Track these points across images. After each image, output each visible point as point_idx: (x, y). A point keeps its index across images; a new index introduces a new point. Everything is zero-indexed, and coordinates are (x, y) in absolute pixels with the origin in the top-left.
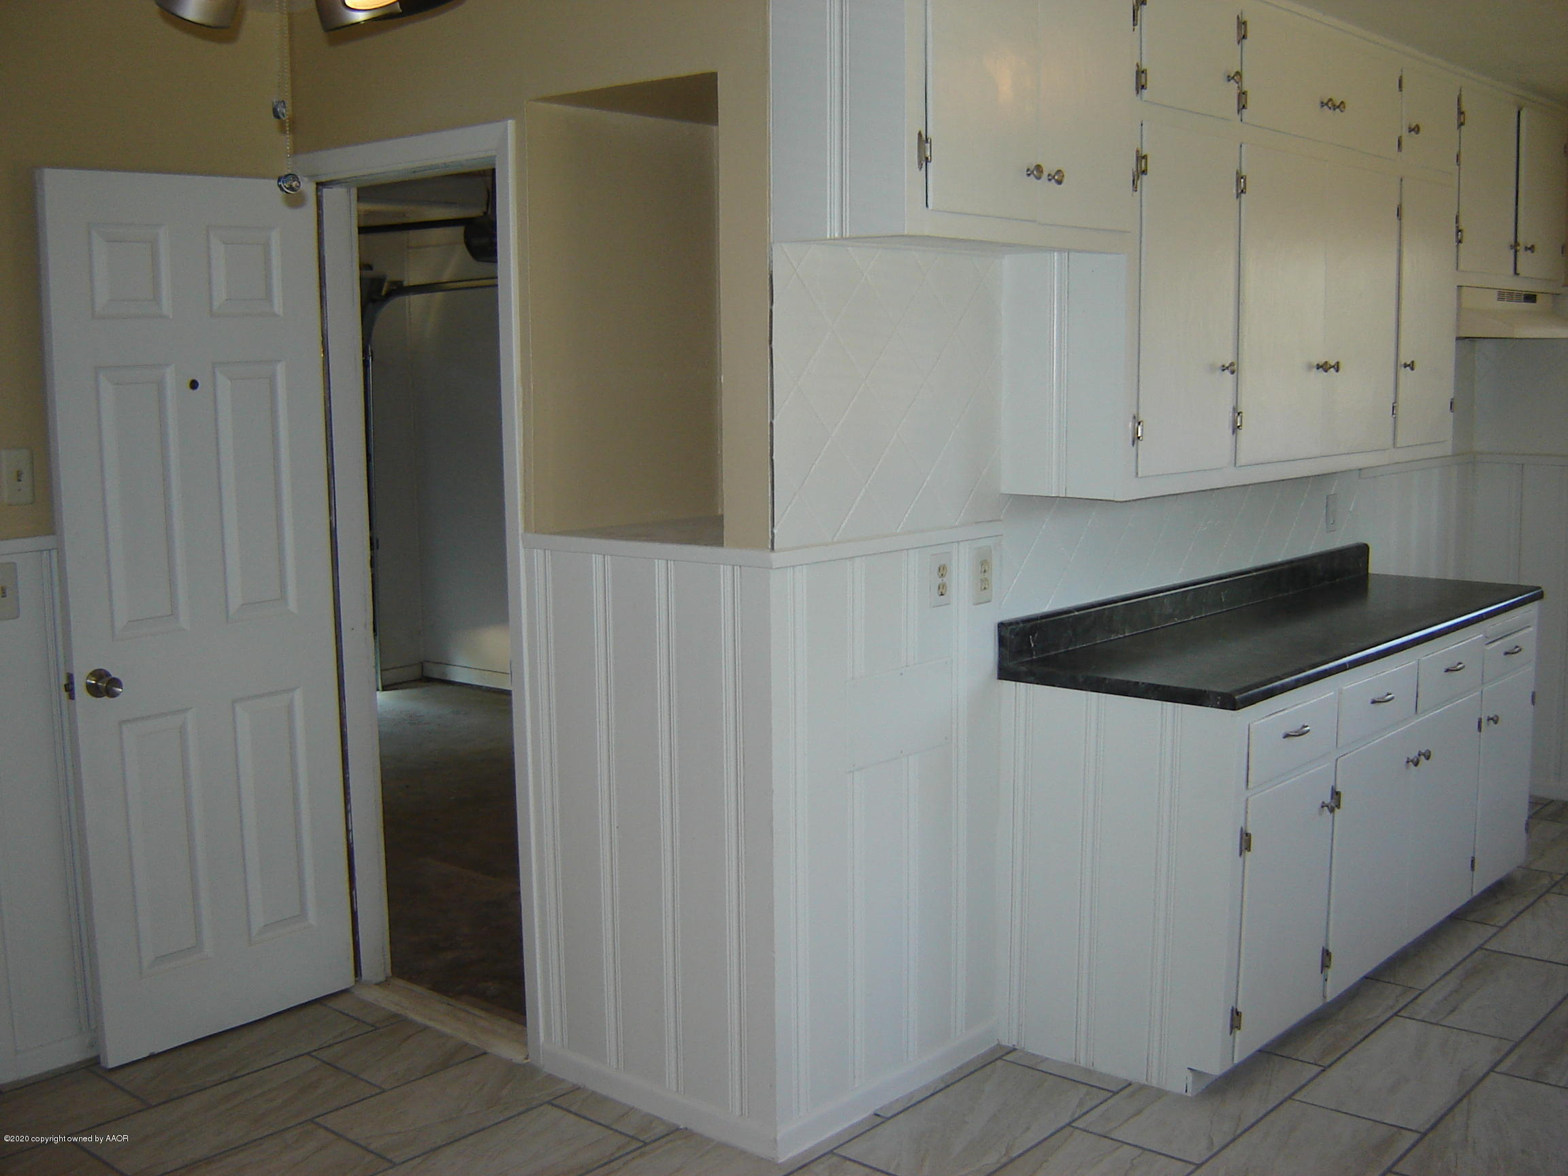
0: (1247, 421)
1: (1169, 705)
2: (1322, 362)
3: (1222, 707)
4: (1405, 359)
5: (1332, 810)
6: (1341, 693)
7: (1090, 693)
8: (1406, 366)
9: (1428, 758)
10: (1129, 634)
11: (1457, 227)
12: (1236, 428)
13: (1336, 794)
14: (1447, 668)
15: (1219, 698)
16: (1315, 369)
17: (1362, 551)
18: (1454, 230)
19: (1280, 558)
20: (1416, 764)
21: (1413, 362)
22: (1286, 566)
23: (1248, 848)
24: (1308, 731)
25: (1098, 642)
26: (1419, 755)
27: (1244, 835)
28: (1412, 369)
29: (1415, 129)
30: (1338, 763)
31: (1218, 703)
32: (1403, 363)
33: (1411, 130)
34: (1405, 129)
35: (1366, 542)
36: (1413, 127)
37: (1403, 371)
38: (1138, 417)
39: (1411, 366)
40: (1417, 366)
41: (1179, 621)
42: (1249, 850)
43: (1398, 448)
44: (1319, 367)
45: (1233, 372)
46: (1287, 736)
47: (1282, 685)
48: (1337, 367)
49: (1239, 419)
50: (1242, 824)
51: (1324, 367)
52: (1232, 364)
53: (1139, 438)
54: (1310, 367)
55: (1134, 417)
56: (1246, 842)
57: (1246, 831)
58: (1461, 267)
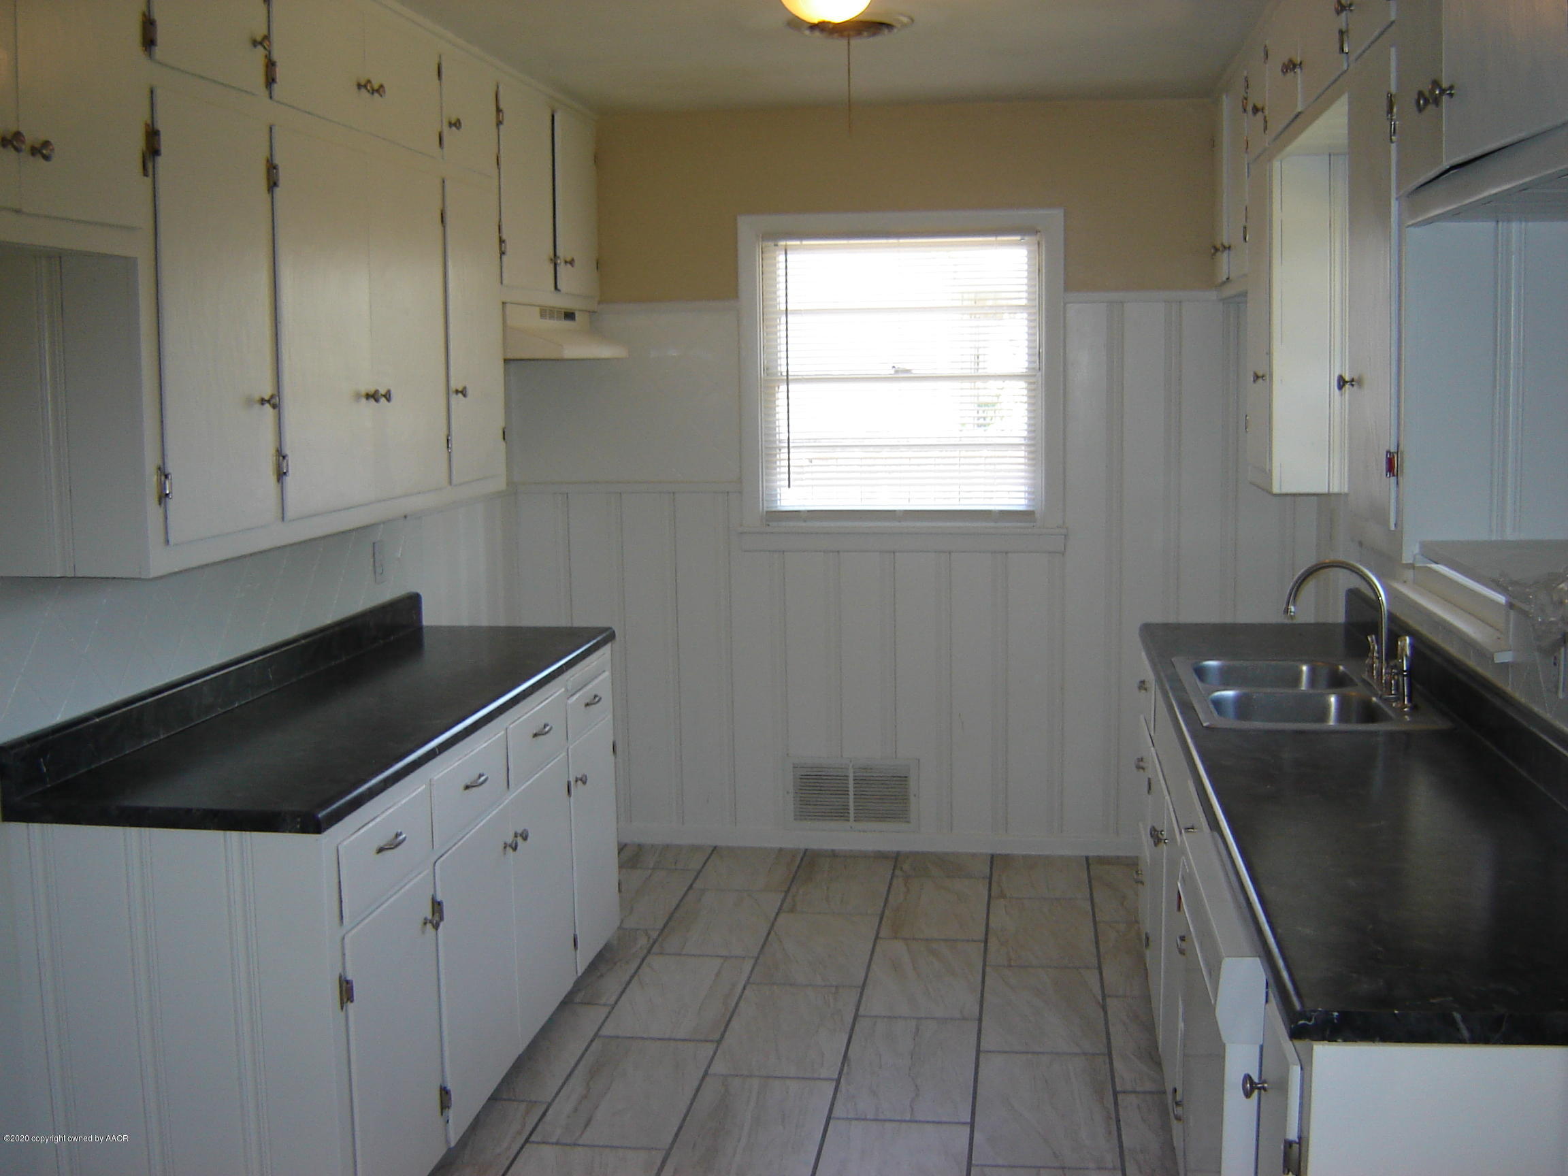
0: (294, 465)
1: (234, 835)
2: (372, 390)
3: (304, 830)
4: (455, 384)
5: (436, 927)
6: (430, 785)
7: (128, 829)
8: (457, 392)
9: (525, 838)
10: (166, 736)
11: (500, 238)
12: (281, 475)
13: (437, 906)
14: (535, 732)
15: (299, 820)
16: (364, 400)
17: (412, 602)
18: (497, 241)
19: (328, 621)
20: (515, 849)
21: (465, 388)
22: (337, 629)
23: (350, 998)
24: (404, 839)
25: (127, 752)
26: (516, 836)
27: (344, 984)
28: (465, 396)
29: (456, 124)
30: (437, 868)
31: (298, 826)
32: (454, 389)
33: (451, 125)
34: (446, 124)
35: (419, 591)
36: (453, 122)
37: (454, 398)
38: (164, 468)
39: (463, 392)
40: (469, 392)
41: (223, 711)
42: (352, 1001)
43: (456, 485)
44: (368, 396)
45: (274, 406)
46: (381, 850)
47: (370, 789)
48: (388, 396)
49: (285, 465)
50: (339, 970)
51: (373, 396)
52: (272, 397)
53: (167, 495)
54: (358, 396)
55: (159, 469)
56: (346, 991)
57: (345, 978)
58: (505, 282)
